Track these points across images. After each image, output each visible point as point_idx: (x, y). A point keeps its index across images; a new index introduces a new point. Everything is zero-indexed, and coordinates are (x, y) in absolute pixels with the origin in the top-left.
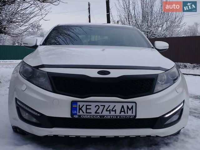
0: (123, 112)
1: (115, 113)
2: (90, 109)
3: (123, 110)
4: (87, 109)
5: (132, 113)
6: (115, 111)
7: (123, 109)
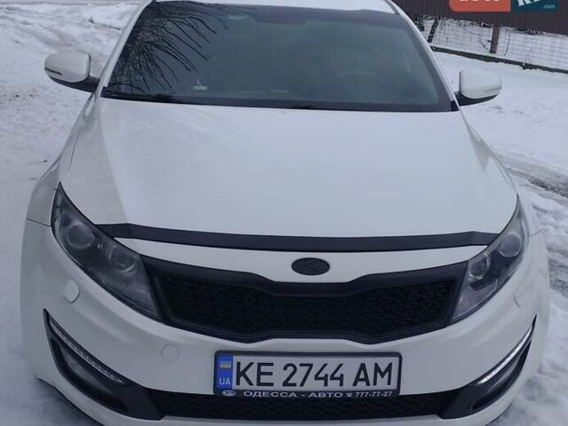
0: (362, 380)
1: (341, 384)
2: (271, 374)
3: (362, 376)
4: (260, 374)
5: (389, 383)
6: (341, 378)
7: (362, 372)
